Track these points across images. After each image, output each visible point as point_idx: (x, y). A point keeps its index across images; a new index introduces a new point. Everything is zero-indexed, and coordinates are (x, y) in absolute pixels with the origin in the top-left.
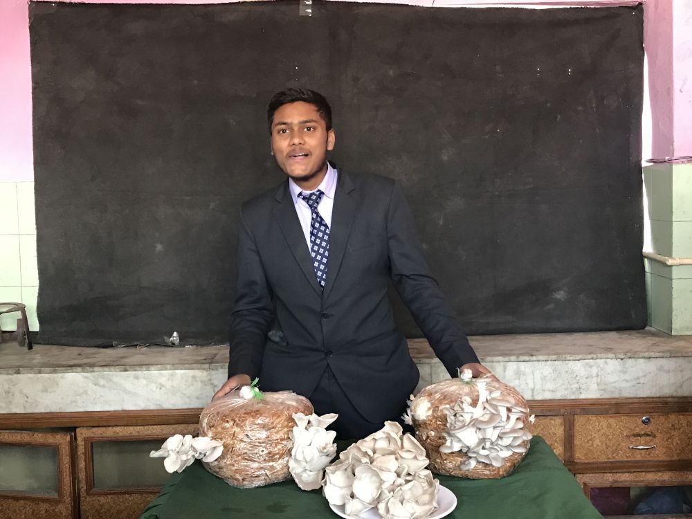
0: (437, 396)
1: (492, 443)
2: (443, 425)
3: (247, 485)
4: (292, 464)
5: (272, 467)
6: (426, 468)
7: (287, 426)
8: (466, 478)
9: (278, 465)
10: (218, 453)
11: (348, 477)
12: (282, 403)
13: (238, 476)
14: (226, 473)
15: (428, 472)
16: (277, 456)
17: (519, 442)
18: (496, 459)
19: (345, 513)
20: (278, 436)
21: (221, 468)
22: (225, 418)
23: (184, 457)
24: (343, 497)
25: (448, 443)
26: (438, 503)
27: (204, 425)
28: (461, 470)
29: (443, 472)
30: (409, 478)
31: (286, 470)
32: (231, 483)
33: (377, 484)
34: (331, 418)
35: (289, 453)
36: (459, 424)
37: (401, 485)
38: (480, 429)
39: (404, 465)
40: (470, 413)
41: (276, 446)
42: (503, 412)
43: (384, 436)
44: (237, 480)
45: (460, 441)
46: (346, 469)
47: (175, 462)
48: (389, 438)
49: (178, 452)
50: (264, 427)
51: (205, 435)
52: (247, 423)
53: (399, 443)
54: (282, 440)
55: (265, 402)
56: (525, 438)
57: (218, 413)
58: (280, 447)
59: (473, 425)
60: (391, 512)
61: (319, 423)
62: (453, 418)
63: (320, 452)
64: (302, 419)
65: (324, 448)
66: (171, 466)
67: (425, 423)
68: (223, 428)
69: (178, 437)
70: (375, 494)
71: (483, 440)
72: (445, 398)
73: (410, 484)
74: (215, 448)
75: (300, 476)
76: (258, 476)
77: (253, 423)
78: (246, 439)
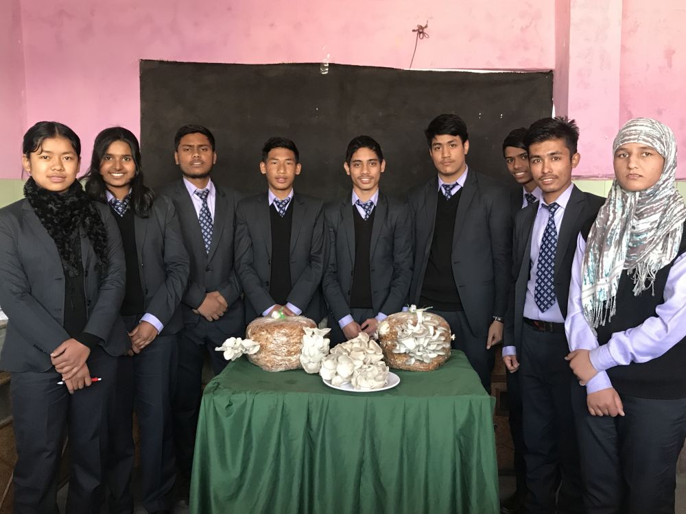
0: (394, 320)
2: (395, 338)
3: (274, 370)
4: (302, 358)
5: (290, 360)
6: (382, 360)
7: (300, 335)
8: (409, 371)
10: (257, 349)
11: (335, 364)
12: (297, 321)
13: (269, 364)
14: (262, 362)
15: (383, 362)
16: (293, 353)
17: (440, 347)
18: (428, 357)
19: (332, 385)
20: (294, 341)
21: (258, 359)
22: (261, 329)
23: (236, 352)
24: (332, 375)
25: (398, 348)
26: (388, 381)
27: (249, 333)
28: (406, 365)
29: (395, 367)
30: (371, 365)
31: (298, 362)
32: (264, 368)
33: (351, 368)
34: (327, 331)
35: (300, 351)
36: (404, 336)
37: (365, 369)
38: (416, 338)
39: (369, 358)
40: (411, 329)
41: (293, 346)
42: (432, 329)
43: (358, 341)
44: (268, 366)
45: (405, 347)
46: (334, 359)
47: (230, 354)
48: (361, 342)
49: (232, 348)
50: (285, 335)
51: (249, 338)
52: (275, 332)
53: (367, 345)
54: (296, 343)
55: (287, 321)
56: (444, 346)
57: (257, 326)
58: (295, 347)
59: (413, 337)
60: (359, 383)
61: (319, 333)
62: (401, 332)
63: (319, 350)
64: (308, 331)
65: (322, 348)
67: (385, 336)
68: (260, 335)
70: (350, 373)
71: (418, 346)
72: (398, 321)
74: (255, 346)
75: (306, 367)
76: (281, 365)
77: (279, 332)
78: (274, 342)
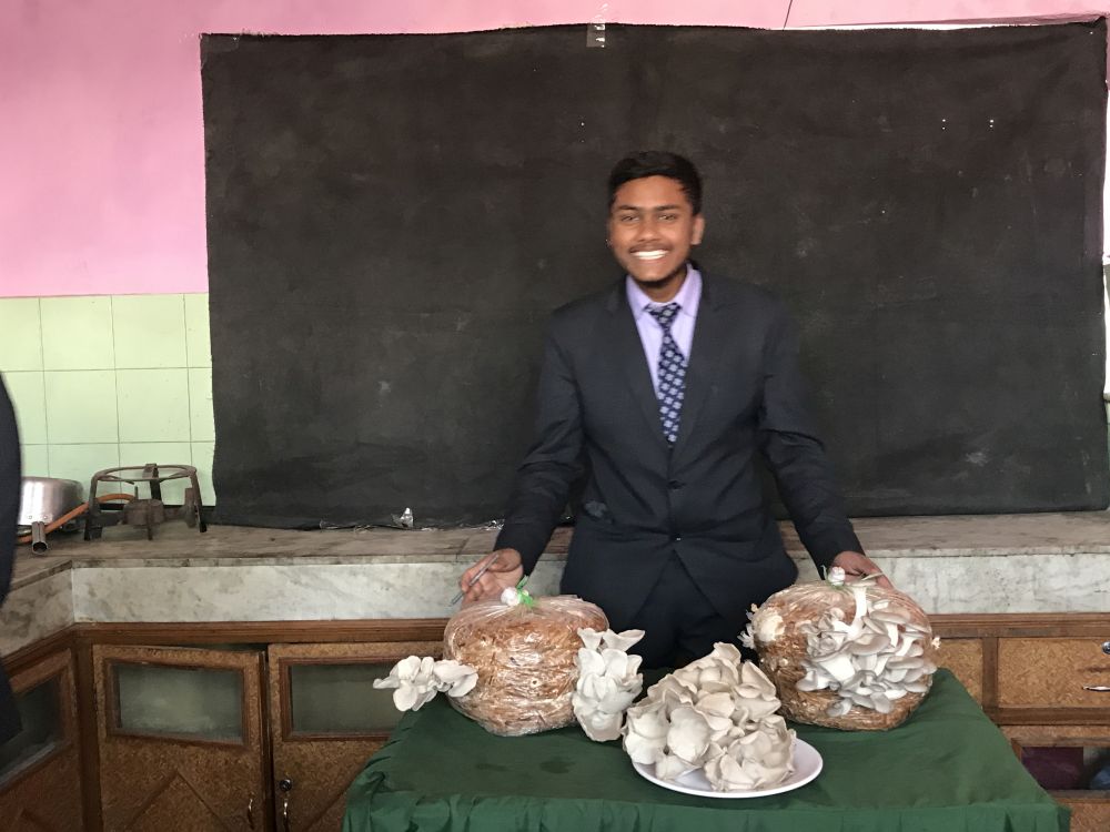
0: (793, 607)
1: (876, 678)
2: (801, 652)
3: (512, 731)
4: (577, 702)
5: (549, 707)
6: (776, 713)
7: (570, 647)
8: (836, 729)
9: (557, 703)
10: (471, 684)
11: (661, 723)
12: (563, 613)
13: (499, 719)
14: (482, 713)
15: (779, 719)
16: (556, 690)
17: (916, 677)
18: (882, 700)
19: (655, 776)
20: (557, 662)
21: (475, 706)
22: (480, 633)
23: (422, 690)
24: (654, 752)
25: (809, 677)
26: (795, 766)
27: (451, 643)
28: (828, 717)
29: (800, 719)
30: (750, 727)
31: (568, 711)
32: (489, 727)
33: (704, 735)
34: (634, 636)
35: (573, 685)
36: (825, 650)
37: (738, 737)
38: (857, 657)
39: (744, 708)
40: (843, 632)
41: (554, 675)
42: (893, 632)
43: (713, 664)
44: (497, 723)
45: (827, 673)
46: (657, 712)
47: (409, 696)
48: (720, 668)
49: (413, 682)
50: (536, 647)
51: (451, 657)
52: (512, 642)
53: (736, 676)
54: (563, 666)
55: (537, 611)
56: (925, 671)
57: (470, 626)
58: (559, 676)
59: (847, 651)
60: (724, 777)
61: (617, 644)
62: (816, 639)
63: (619, 685)
64: (590, 636)
65: (624, 680)
66: (404, 701)
67: (773, 646)
68: (478, 648)
69: (413, 659)
70: (701, 750)
71: (862, 674)
72: (803, 610)
73: (753, 737)
74: (466, 676)
75: (589, 721)
76: (528, 719)
77: (522, 642)
78: (510, 665)
